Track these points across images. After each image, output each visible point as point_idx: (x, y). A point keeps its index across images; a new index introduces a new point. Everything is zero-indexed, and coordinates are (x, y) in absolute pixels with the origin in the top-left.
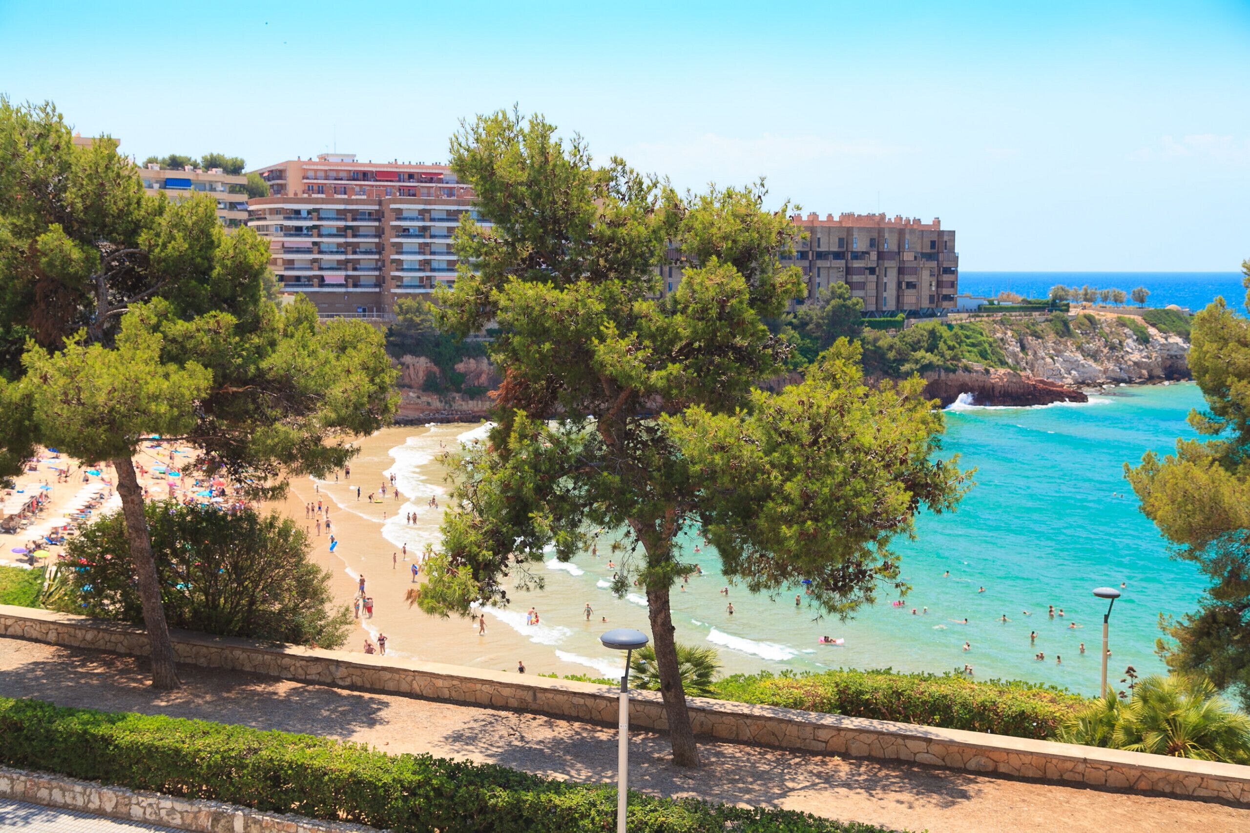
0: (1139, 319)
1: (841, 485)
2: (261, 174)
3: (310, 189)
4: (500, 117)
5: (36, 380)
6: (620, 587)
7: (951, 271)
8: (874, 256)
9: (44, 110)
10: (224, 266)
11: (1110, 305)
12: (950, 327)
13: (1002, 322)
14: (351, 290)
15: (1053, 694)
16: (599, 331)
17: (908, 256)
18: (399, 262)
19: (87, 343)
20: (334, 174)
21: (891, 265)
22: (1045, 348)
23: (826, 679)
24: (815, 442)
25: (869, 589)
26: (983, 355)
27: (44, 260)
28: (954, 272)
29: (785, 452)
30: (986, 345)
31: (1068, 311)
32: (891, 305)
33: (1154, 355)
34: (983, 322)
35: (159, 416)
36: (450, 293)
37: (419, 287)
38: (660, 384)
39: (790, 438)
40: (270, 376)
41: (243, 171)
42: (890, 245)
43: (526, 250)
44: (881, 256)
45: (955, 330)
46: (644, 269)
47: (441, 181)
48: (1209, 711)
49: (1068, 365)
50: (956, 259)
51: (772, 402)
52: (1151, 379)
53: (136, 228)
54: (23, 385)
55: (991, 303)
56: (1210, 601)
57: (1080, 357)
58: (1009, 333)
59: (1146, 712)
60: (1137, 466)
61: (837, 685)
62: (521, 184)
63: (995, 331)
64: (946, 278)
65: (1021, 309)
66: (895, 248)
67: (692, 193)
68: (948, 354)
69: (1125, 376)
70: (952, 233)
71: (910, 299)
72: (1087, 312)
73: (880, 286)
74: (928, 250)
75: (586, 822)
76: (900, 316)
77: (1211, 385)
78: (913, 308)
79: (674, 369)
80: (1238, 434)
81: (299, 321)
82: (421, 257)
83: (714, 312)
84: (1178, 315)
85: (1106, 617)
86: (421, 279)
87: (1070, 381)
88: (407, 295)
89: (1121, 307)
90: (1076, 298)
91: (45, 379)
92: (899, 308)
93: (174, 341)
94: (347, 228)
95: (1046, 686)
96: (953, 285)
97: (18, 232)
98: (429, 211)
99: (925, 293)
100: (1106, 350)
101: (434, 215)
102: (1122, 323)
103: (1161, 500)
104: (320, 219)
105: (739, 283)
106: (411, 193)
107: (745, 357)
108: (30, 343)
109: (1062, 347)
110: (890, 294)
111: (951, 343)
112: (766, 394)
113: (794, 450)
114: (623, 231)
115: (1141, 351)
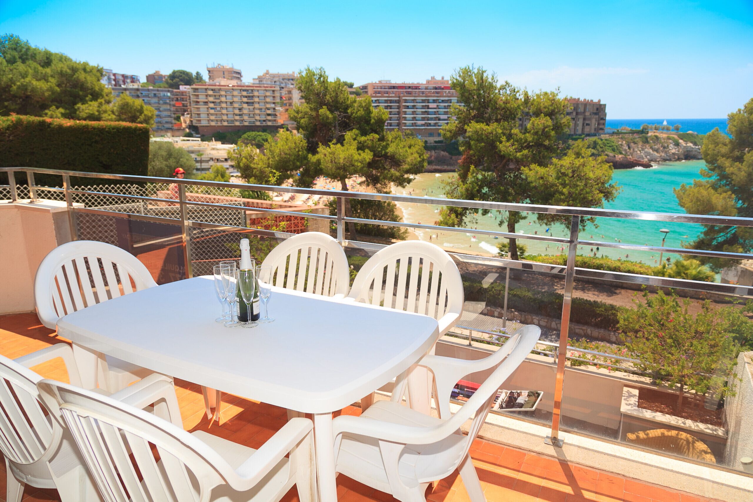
0: (676, 137)
1: (582, 190)
2: (360, 88)
3: (376, 92)
4: (467, 68)
5: (322, 156)
6: (501, 223)
7: (604, 119)
8: (574, 114)
9: (320, 70)
10: (375, 119)
11: (665, 131)
12: (602, 140)
13: (622, 138)
14: (389, 127)
15: (640, 265)
16: (500, 139)
17: (587, 114)
18: (405, 118)
19: (336, 144)
20: (383, 87)
21: (581, 117)
22: (638, 148)
23: (560, 257)
24: (573, 176)
25: (584, 226)
26: (614, 150)
27: (321, 118)
28: (605, 120)
29: (563, 180)
30: (615, 147)
31: (648, 133)
32: (580, 132)
33: (681, 150)
34: (614, 138)
35: (358, 166)
36: (447, 127)
37: (412, 126)
38: (520, 157)
39: (564, 174)
40: (389, 154)
41: (354, 87)
42: (581, 109)
43: (473, 113)
44: (577, 114)
45: (604, 141)
46: (514, 119)
47: (419, 89)
48: (700, 271)
49: (646, 154)
50: (605, 115)
51: (559, 163)
52: (679, 159)
53: (347, 108)
54: (317, 157)
55: (618, 131)
56: (702, 236)
57: (651, 151)
58: (624, 142)
59: (677, 270)
60: (678, 188)
61: (564, 259)
62: (474, 90)
63: (619, 141)
64: (601, 122)
65: (629, 133)
66: (582, 111)
67: (534, 92)
68: (600, 150)
69: (668, 158)
70: (605, 105)
71: (587, 130)
72: (656, 134)
73: (576, 125)
74: (595, 111)
75: (491, 292)
76: (583, 136)
77: (710, 160)
78: (588, 133)
79: (525, 152)
80: (718, 177)
81: (396, 138)
82: (413, 116)
83: (540, 133)
84: (692, 135)
85: (664, 240)
86: (412, 123)
87: (646, 160)
88: (408, 129)
89: (669, 132)
90: (651, 129)
91: (325, 155)
92: (583, 133)
93: (360, 143)
94: (388, 106)
95: (638, 262)
96: (604, 124)
97: (311, 109)
98: (415, 100)
99: (593, 127)
100: (662, 149)
101: (417, 101)
102: (669, 138)
103: (686, 200)
104: (379, 103)
105: (550, 123)
106: (409, 93)
107: (548, 148)
108: (320, 144)
109: (644, 147)
110: (580, 128)
111: (602, 146)
112: (557, 160)
113: (566, 179)
114: (508, 105)
115: (675, 149)
